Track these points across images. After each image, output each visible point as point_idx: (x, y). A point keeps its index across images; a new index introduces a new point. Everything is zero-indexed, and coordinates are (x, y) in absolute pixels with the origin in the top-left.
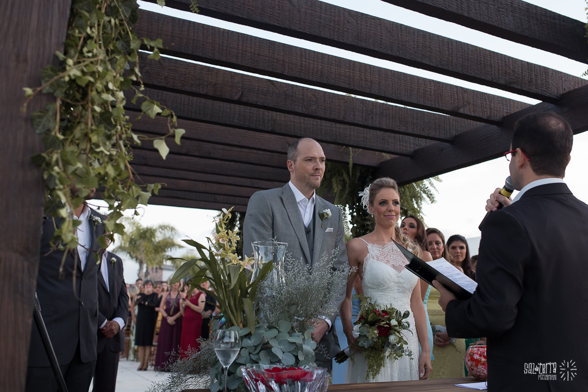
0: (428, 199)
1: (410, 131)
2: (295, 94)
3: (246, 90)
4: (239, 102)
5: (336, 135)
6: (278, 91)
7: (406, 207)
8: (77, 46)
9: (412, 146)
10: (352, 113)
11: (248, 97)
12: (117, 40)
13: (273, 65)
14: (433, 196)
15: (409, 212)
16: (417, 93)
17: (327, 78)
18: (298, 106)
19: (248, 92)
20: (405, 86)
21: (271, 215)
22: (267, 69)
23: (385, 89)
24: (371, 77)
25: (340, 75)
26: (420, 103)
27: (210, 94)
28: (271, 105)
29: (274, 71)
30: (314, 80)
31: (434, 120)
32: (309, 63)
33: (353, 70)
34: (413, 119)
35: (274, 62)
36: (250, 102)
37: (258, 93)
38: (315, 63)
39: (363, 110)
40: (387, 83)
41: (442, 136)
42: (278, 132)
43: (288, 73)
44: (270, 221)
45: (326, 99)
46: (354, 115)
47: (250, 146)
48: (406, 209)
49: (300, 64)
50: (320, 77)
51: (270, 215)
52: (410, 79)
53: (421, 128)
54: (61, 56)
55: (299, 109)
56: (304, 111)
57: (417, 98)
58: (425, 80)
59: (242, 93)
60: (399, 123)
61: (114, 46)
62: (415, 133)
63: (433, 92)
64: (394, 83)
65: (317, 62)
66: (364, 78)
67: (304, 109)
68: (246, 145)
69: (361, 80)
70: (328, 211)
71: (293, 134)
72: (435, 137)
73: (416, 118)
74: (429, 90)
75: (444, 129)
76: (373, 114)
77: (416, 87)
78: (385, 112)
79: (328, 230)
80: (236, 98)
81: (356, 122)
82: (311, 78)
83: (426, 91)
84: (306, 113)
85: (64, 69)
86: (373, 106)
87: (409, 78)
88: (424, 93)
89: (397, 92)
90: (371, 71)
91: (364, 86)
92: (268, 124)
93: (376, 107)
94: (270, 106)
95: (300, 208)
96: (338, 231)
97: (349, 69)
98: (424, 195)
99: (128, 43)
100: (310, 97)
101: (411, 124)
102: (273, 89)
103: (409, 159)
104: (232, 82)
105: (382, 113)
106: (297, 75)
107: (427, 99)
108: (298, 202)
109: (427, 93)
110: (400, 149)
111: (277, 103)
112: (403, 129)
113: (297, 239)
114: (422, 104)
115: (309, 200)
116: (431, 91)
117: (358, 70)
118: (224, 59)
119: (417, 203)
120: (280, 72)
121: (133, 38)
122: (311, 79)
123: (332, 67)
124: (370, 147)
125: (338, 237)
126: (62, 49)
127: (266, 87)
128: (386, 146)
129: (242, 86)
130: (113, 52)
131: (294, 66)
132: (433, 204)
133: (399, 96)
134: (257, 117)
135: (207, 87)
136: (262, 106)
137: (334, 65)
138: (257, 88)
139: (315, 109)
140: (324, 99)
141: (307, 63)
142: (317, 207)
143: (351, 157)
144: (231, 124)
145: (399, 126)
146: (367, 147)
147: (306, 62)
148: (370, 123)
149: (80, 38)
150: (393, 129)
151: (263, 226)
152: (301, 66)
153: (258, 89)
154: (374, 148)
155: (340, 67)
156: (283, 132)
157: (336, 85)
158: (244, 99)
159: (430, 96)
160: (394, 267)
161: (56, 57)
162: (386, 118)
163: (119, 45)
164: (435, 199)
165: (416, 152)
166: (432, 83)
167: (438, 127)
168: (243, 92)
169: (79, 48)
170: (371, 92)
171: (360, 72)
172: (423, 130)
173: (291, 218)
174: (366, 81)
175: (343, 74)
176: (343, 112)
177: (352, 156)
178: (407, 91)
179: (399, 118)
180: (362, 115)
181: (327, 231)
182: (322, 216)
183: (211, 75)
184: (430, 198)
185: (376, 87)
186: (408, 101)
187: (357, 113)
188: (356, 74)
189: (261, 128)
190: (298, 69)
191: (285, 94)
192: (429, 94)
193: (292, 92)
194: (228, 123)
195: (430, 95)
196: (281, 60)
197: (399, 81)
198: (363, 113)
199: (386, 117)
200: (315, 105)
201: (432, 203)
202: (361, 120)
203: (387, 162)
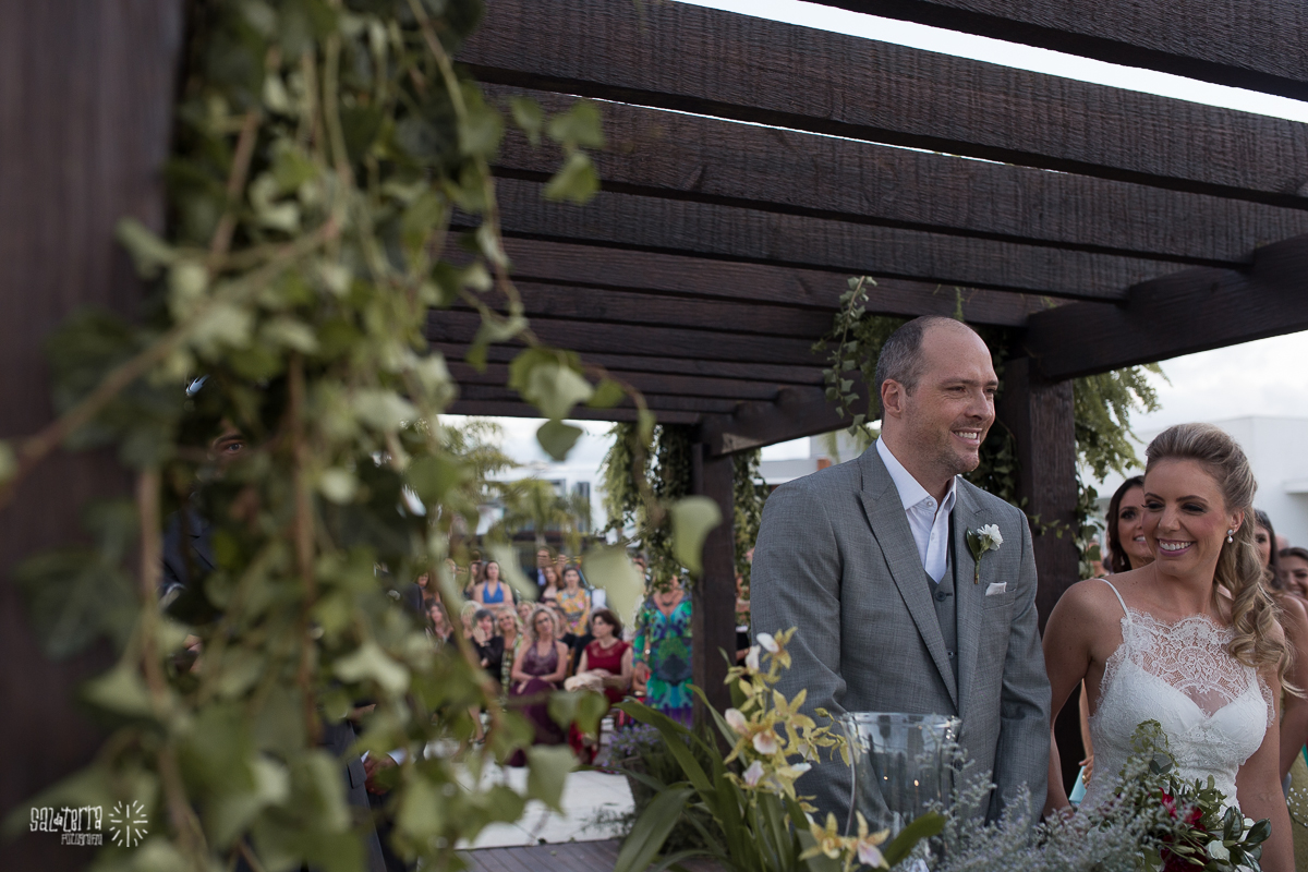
0: (1139, 401)
1: (1139, 245)
2: (841, 164)
3: (713, 161)
4: (696, 195)
5: (932, 257)
6: (795, 158)
7: (1093, 423)
8: (224, 177)
9: (1124, 275)
10: (990, 206)
11: (718, 179)
12: (400, 112)
13: (802, 94)
14: (1152, 392)
15: (1101, 437)
16: (1188, 150)
17: (947, 123)
18: (849, 196)
19: (719, 165)
20: (1155, 131)
21: (836, 558)
22: (787, 108)
23: (1103, 144)
24: (1064, 111)
25: (982, 111)
26: (1196, 178)
27: (619, 180)
28: (780, 199)
29: (806, 112)
30: (914, 130)
31: (1200, 210)
32: (897, 82)
33: (1016, 96)
34: (1147, 211)
35: (803, 87)
36: (726, 193)
37: (743, 169)
38: (914, 81)
39: (1016, 196)
40: (1106, 126)
41: (1221, 255)
42: (785, 259)
43: (843, 117)
44: (833, 575)
45: (922, 172)
46: (994, 212)
47: (707, 292)
48: (1093, 429)
49: (874, 88)
50: (930, 121)
51: (831, 560)
52: (1168, 111)
53: (1166, 235)
54: (147, 246)
55: (854, 205)
56: (865, 208)
57: (1188, 165)
58: (1206, 110)
59: (704, 171)
60: (1111, 224)
61: (392, 145)
62: (1153, 250)
63: (1229, 145)
64: (1125, 125)
65: (919, 79)
66: (1045, 118)
67: (865, 204)
68: (699, 291)
69: (1039, 121)
70: (993, 531)
71: (824, 263)
72: (1204, 257)
73: (1153, 208)
74: (1219, 137)
75: (1227, 235)
76: (1042, 204)
77: (1185, 133)
78: (1072, 198)
79: (993, 589)
80: (688, 185)
81: (999, 229)
82: (904, 127)
83: (1212, 143)
84: (871, 214)
85: (164, 320)
86: (1042, 182)
87: (1166, 108)
88: (1205, 149)
89: (1134, 151)
90: (1063, 94)
91: (1047, 138)
92: (760, 239)
93: (1049, 184)
94: (777, 200)
95: (914, 528)
96: (1019, 587)
97: (1005, 93)
98: (1132, 392)
99: (446, 124)
100: (880, 169)
101: (1140, 225)
102: (783, 153)
103: (1112, 307)
104: (674, 143)
105: (1065, 201)
106: (866, 120)
107: (1216, 164)
108: (909, 510)
109: (1213, 147)
110: (1094, 284)
111: (794, 191)
112: (1120, 241)
113: (912, 627)
114: (1203, 179)
115: (939, 505)
116: (1223, 141)
117: (1029, 95)
118: (667, 87)
119: (1118, 411)
120: (820, 115)
121: (468, 102)
122: (905, 130)
123: (959, 90)
124: (1018, 285)
125: (1021, 601)
126: (154, 208)
127: (765, 148)
128: (1058, 279)
129: (702, 151)
130: (386, 170)
131: (859, 95)
132: (1152, 413)
133: (1139, 161)
134: (730, 224)
135: (612, 159)
136: (757, 201)
137: (965, 84)
138: (741, 153)
139: (895, 202)
140: (917, 173)
141: (894, 85)
142: (959, 520)
143: (959, 306)
144: (668, 245)
145: (1111, 234)
146: (1011, 284)
147: (889, 80)
148: (1035, 231)
149: (233, 139)
150: (1096, 242)
151: (815, 590)
152: (877, 92)
153: (745, 156)
154: (1028, 286)
155: (981, 90)
156: (799, 259)
157: (972, 141)
158: (710, 187)
159: (1221, 156)
160: (1193, 695)
161: (122, 254)
162: (1077, 214)
163: (410, 134)
164: (1158, 402)
165: (1133, 290)
166: (1226, 118)
167: (1210, 229)
168: (705, 166)
169: (234, 189)
170: (1067, 156)
171: (1034, 99)
172: (1172, 239)
173: (891, 563)
174: (1051, 124)
175: (990, 110)
176: (966, 205)
177: (962, 303)
178: (1162, 146)
179: (1110, 212)
180: (1014, 209)
181: (989, 591)
182: (975, 545)
183: (620, 125)
184: (1144, 397)
185: (1079, 140)
186: (1165, 174)
187: (1001, 206)
188: (1025, 105)
189: (742, 251)
190: (870, 102)
191: (816, 166)
192: (1220, 149)
193: (833, 160)
194: (659, 244)
195: (1223, 153)
196: (822, 81)
197: (1138, 119)
198: (1016, 205)
199: (1077, 211)
200: (893, 189)
201: (1149, 410)
202: (1012, 224)
203: (1047, 314)
